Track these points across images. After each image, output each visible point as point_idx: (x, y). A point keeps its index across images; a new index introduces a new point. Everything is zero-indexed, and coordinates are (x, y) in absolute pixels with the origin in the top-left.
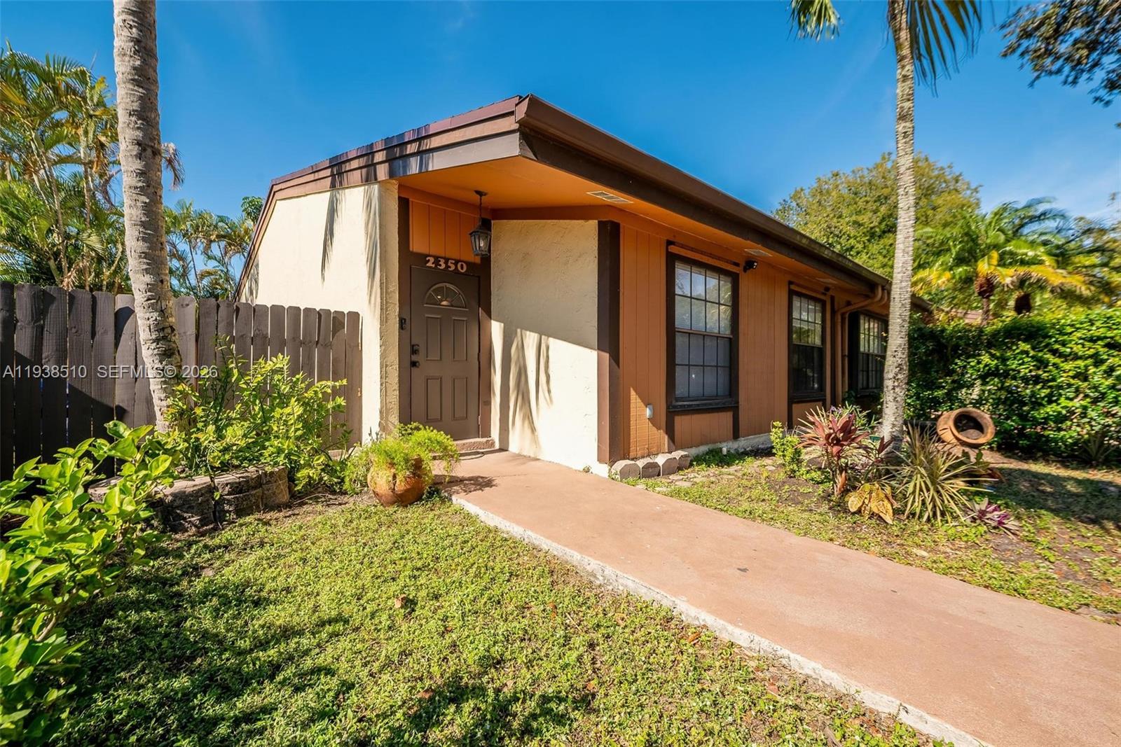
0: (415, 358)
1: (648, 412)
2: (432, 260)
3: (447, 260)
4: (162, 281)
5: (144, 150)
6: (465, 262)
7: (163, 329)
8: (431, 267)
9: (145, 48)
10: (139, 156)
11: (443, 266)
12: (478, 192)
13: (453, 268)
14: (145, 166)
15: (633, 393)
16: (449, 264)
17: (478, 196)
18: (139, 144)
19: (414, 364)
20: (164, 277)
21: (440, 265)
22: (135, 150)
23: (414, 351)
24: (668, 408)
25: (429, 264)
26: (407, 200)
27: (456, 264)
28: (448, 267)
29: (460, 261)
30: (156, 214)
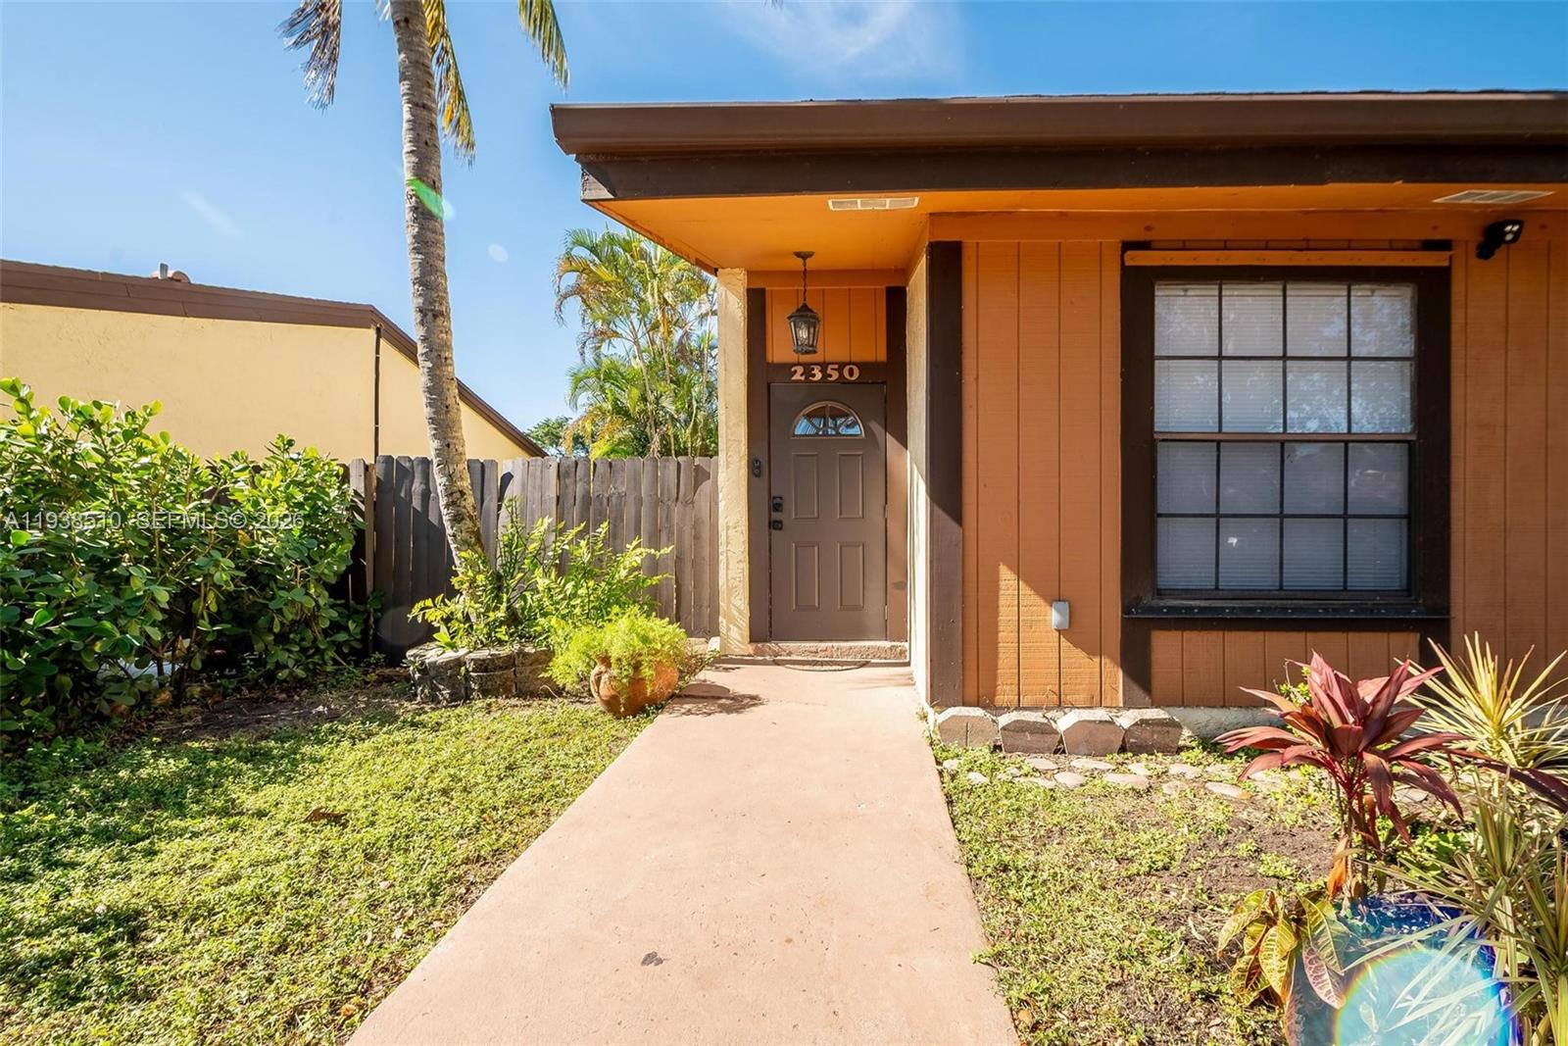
0: (776, 516)
1: (1055, 617)
2: (800, 370)
3: (824, 366)
4: (448, 445)
5: (425, 315)
6: (854, 364)
7: (452, 494)
8: (799, 381)
9: (422, 213)
10: (422, 323)
11: (819, 376)
12: (798, 255)
13: (835, 376)
14: (427, 331)
15: (1007, 577)
16: (829, 371)
17: (801, 260)
18: (421, 311)
19: (775, 525)
20: (450, 440)
21: (814, 376)
22: (419, 316)
23: (777, 507)
24: (1126, 610)
25: (796, 377)
26: (763, 291)
27: (840, 370)
28: (826, 376)
29: (845, 364)
30: (440, 377)
